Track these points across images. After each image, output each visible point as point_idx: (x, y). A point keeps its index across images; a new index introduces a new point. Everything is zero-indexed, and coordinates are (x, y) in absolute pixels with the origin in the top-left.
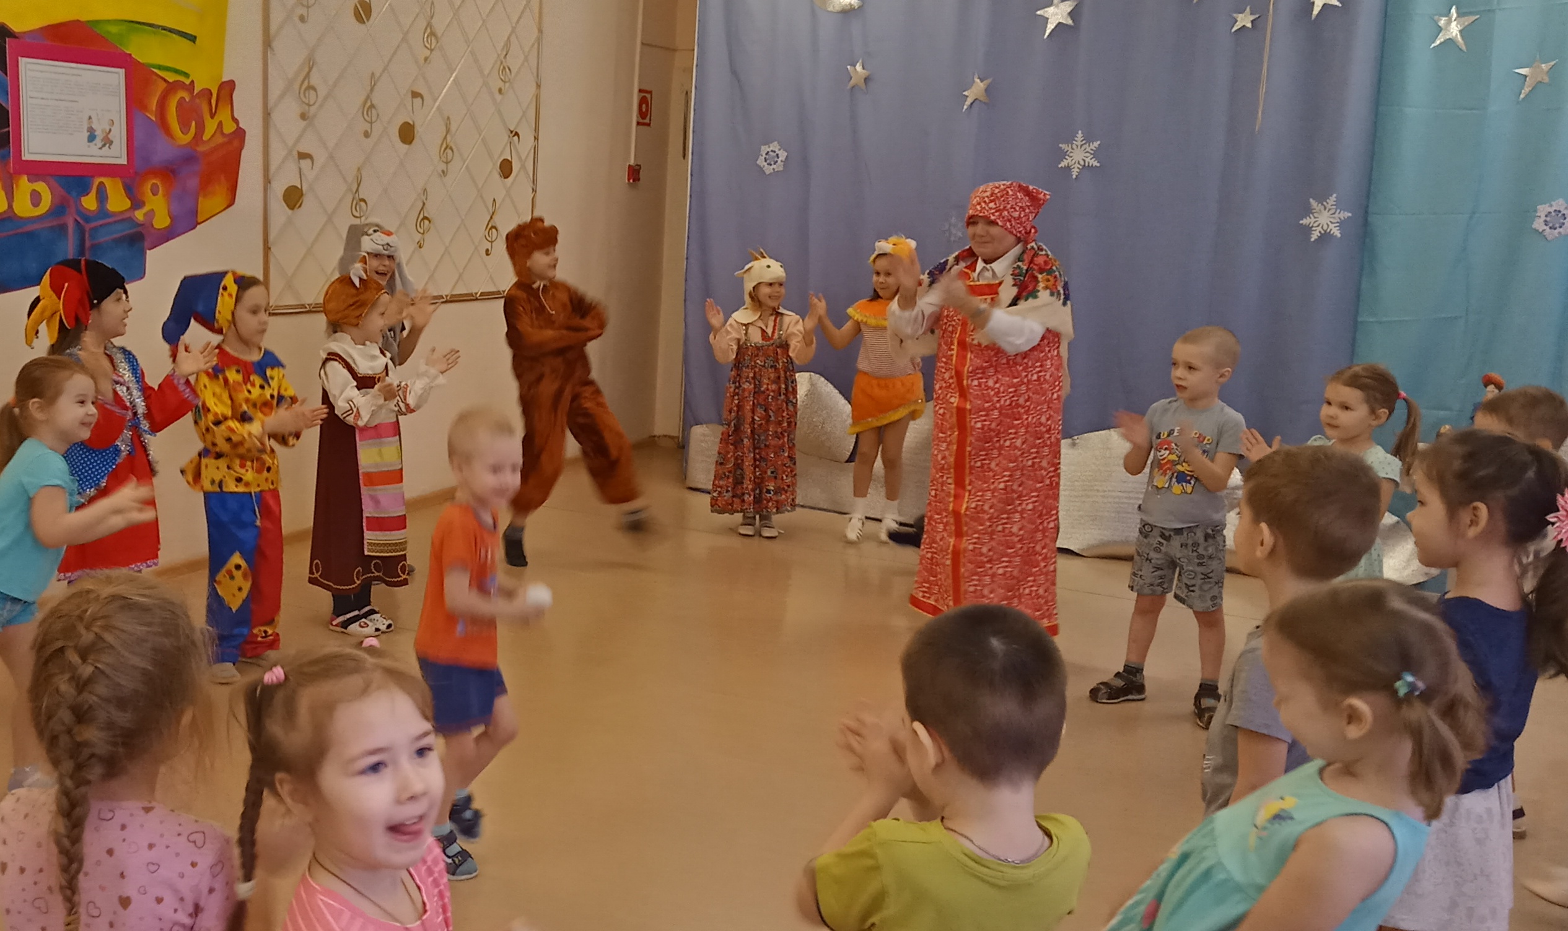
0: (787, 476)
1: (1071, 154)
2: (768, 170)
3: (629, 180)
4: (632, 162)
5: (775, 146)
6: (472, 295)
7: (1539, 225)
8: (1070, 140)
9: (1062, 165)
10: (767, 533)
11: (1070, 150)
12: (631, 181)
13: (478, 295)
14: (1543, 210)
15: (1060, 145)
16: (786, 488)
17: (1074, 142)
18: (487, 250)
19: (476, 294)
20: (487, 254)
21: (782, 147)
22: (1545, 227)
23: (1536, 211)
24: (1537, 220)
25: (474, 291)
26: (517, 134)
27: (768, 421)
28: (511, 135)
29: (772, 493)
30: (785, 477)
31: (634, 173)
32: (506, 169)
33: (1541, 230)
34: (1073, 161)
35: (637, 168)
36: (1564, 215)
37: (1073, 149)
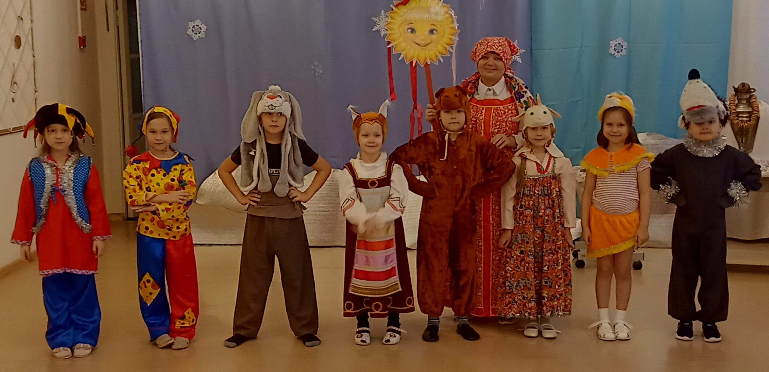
0: (559, 286)
1: (379, 23)
2: (195, 37)
3: (80, 47)
4: (80, 35)
5: (198, 22)
6: (7, 130)
7: (612, 51)
8: (378, 15)
9: (374, 29)
10: (548, 334)
11: (378, 21)
12: (82, 47)
13: (11, 130)
14: (613, 43)
15: (372, 18)
16: (558, 296)
17: (380, 16)
18: (13, 99)
19: (10, 129)
20: (13, 101)
21: (204, 22)
22: (615, 52)
23: (610, 44)
24: (611, 49)
25: (8, 128)
26: (22, 19)
27: (543, 241)
28: (19, 19)
29: (546, 300)
30: (557, 287)
31: (82, 41)
32: (18, 42)
33: (613, 54)
34: (381, 27)
35: (84, 38)
36: (622, 45)
37: (380, 20)
